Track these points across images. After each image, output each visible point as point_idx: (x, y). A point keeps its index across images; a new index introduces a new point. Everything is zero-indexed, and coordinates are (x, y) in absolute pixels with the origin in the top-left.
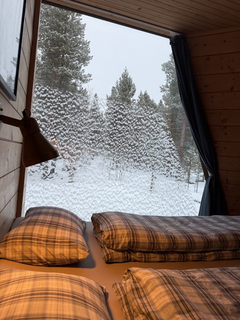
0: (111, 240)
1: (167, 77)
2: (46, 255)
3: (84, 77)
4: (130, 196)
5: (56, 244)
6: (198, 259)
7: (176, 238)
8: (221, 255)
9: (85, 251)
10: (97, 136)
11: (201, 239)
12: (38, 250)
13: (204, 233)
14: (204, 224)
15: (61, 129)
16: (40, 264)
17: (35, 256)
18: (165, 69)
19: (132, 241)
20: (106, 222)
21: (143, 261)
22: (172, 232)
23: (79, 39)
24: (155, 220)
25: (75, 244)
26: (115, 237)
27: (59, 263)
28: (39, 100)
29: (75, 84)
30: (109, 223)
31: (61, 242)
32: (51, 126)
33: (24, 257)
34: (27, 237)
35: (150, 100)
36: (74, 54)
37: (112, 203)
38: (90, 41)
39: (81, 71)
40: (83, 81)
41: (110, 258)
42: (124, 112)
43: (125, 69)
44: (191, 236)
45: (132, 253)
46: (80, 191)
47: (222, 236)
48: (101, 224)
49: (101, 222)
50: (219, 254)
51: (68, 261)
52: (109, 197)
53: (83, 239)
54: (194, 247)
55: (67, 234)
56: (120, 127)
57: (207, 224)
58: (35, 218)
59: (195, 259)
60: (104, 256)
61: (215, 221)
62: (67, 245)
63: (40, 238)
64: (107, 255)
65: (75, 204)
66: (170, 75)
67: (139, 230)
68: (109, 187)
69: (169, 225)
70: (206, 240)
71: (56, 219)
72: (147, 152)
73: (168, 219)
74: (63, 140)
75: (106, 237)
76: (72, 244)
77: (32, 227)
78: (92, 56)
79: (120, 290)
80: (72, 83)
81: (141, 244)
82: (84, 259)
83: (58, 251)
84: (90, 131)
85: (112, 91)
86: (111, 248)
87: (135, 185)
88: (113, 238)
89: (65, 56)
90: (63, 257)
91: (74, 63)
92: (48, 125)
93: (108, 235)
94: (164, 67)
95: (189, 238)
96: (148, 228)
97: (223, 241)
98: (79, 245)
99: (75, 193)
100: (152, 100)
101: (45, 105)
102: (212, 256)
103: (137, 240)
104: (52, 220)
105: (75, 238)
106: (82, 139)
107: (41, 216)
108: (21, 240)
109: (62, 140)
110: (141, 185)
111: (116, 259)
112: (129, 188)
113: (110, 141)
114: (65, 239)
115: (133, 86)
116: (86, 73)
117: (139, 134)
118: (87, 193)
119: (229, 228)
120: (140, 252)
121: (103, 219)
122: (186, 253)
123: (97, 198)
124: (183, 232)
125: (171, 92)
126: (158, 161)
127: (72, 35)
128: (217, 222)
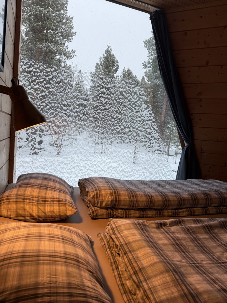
0: (96, 199)
1: (149, 54)
2: (38, 212)
3: (68, 53)
4: (114, 165)
5: (47, 203)
6: (172, 215)
7: (153, 197)
8: (192, 211)
9: (73, 208)
10: (82, 109)
11: (175, 198)
12: (30, 208)
13: (178, 193)
14: (179, 186)
15: (47, 102)
16: (33, 221)
17: (28, 213)
18: (146, 45)
19: (114, 199)
20: (91, 185)
21: (125, 217)
22: (150, 192)
23: (62, 15)
24: (135, 183)
25: (64, 202)
26: (100, 196)
27: (49, 219)
28: (25, 73)
29: (59, 60)
30: (94, 185)
31: (51, 201)
32: (37, 99)
33: (18, 214)
34: (20, 197)
35: (133, 77)
36: (57, 29)
37: (97, 172)
38: (73, 17)
39: (65, 47)
40: (68, 57)
41: (95, 214)
42: (107, 85)
43: (108, 46)
44: (167, 195)
45: (114, 210)
46: (67, 161)
47: (194, 195)
48: (87, 187)
49: (87, 186)
50: (191, 211)
51: (58, 217)
52: (94, 166)
53: (71, 199)
54: (169, 204)
55: (56, 195)
56: (104, 100)
57: (181, 186)
58: (26, 181)
59: (170, 215)
60: (90, 213)
61: (188, 184)
62: (56, 204)
63: (32, 198)
64: (93, 212)
65: (62, 173)
66: (152, 52)
67: (121, 190)
68: (94, 157)
69: (148, 187)
70: (180, 199)
71: (45, 182)
72: (129, 125)
73: (147, 182)
74: (50, 112)
75: (91, 197)
76: (61, 202)
77: (24, 188)
78: (76, 32)
79: (103, 238)
80: (56, 59)
81: (122, 202)
82: (72, 215)
83: (48, 209)
84: (74, 104)
85: (96, 68)
86: (96, 206)
87: (118, 155)
88: (98, 197)
89: (48, 31)
90: (53, 213)
91: (58, 38)
92: (34, 98)
93: (93, 194)
94: (146, 43)
95: (165, 197)
96: (129, 188)
97: (195, 199)
98: (67, 203)
99: (62, 162)
100: (135, 76)
101: (31, 79)
102: (185, 212)
103: (119, 198)
104: (42, 183)
105: (64, 198)
106: (68, 112)
107: (31, 180)
108: (14, 200)
109: (48, 113)
110: (123, 155)
111: (101, 215)
112: (113, 158)
113: (94, 114)
114: (55, 199)
115: (116, 63)
116: (70, 49)
117: (121, 107)
118: (73, 163)
119: (200, 189)
120: (122, 209)
121: (89, 183)
122: (162, 209)
123: (83, 167)
124: (160, 192)
125: (153, 69)
126: (139, 132)
127: (55, 10)
128: (190, 184)
